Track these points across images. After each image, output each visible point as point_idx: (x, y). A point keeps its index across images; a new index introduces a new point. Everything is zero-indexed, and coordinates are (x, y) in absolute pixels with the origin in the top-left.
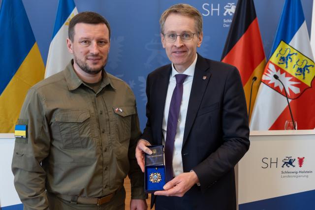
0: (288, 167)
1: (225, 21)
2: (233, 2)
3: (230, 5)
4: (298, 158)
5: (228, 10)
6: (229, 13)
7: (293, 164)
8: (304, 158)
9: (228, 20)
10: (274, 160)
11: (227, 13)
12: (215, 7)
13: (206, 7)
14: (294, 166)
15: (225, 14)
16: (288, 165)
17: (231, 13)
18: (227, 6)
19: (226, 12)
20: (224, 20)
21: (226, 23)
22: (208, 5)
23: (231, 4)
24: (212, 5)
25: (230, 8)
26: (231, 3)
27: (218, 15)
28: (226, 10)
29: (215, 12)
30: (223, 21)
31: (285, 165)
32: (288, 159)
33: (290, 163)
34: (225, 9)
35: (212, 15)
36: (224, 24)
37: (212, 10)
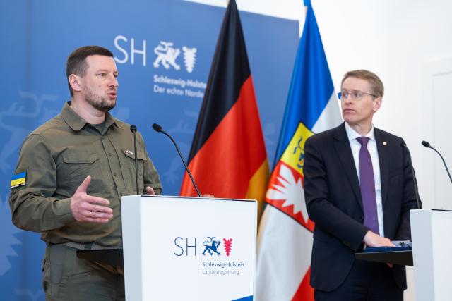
0: (211, 254)
1: (156, 79)
2: (171, 42)
3: (164, 47)
4: (224, 240)
5: (161, 57)
6: (164, 63)
7: (218, 250)
8: (231, 240)
9: (162, 78)
10: (191, 243)
11: (160, 63)
12: (139, 47)
13: (120, 42)
14: (219, 254)
15: (156, 65)
16: (212, 251)
17: (167, 63)
18: (159, 48)
19: (158, 60)
20: (155, 77)
21: (157, 83)
22: (125, 39)
23: (167, 45)
24: (133, 41)
25: (165, 53)
26: (167, 42)
27: (144, 64)
28: (157, 56)
29: (139, 57)
30: (153, 79)
31: (207, 251)
32: (209, 240)
33: (214, 248)
34: (156, 52)
35: (133, 62)
36: (155, 86)
37: (133, 51)
